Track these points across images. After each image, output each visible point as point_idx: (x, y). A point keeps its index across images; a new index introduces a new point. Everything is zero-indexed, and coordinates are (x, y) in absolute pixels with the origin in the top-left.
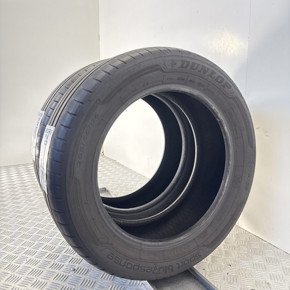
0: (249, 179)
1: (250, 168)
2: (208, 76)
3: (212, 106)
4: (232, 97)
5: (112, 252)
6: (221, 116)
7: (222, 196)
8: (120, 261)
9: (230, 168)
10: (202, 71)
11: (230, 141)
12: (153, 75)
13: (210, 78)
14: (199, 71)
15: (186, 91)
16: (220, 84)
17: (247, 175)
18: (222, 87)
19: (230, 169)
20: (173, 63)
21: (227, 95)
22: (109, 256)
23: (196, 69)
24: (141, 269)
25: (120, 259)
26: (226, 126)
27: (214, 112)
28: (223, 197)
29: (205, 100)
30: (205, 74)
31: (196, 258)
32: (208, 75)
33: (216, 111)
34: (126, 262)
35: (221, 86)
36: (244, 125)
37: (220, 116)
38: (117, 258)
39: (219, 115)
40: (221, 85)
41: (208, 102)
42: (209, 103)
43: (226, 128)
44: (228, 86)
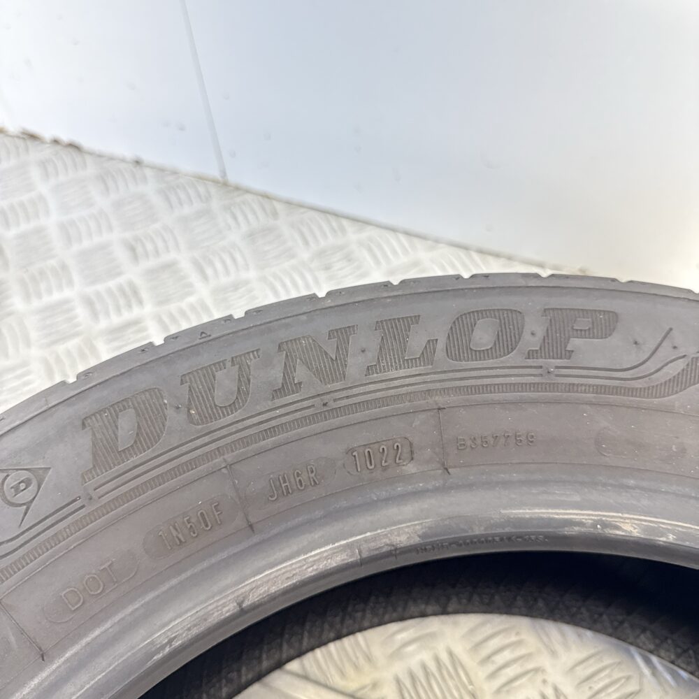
3: (605, 525)
4: (681, 364)
10: (301, 373)
13: (402, 373)
14: (279, 392)
15: (310, 572)
16: (513, 358)
18: (540, 362)
21: (637, 384)
23: (242, 391)
29: (520, 521)
32: (369, 370)
33: (671, 538)
40: (531, 354)
41: (550, 522)
42: (570, 523)
44: (583, 324)
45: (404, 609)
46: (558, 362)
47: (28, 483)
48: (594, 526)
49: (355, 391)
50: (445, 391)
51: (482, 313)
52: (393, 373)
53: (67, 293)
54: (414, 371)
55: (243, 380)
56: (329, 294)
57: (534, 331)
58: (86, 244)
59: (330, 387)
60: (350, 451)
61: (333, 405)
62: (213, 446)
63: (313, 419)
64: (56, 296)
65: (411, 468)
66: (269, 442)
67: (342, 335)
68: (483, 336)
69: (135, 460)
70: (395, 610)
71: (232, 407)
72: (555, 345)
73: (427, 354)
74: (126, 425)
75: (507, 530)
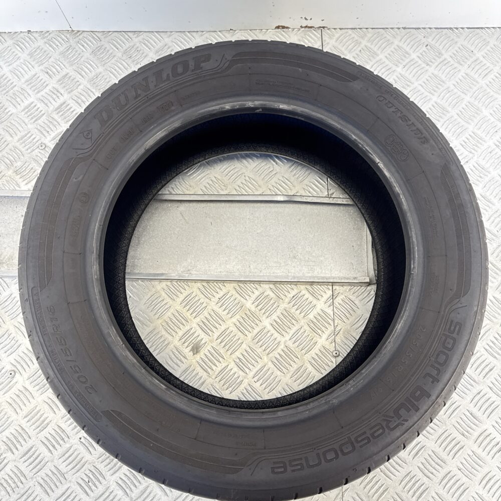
0: (410, 123)
1: (389, 108)
2: (157, 87)
3: (222, 108)
5: (275, 460)
6: (253, 101)
7: (401, 196)
8: (303, 462)
9: (362, 145)
11: (314, 114)
12: (76, 179)
13: (163, 85)
14: (136, 97)
17: (401, 121)
19: (365, 146)
20: (85, 134)
22: (276, 470)
24: (358, 442)
25: (301, 459)
26: (278, 104)
27: (238, 110)
28: (404, 194)
30: (150, 89)
31: (455, 335)
32: (155, 86)
33: (238, 107)
34: (318, 455)
35: (193, 73)
36: (300, 69)
37: (252, 103)
38: (295, 460)
39: (250, 104)
40: (192, 71)
41: (209, 111)
42: (214, 110)
43: (283, 106)
45: (193, 162)
46: (200, 71)
47: (89, 133)
48: (219, 109)
49: (154, 92)
50: (175, 86)
51: (178, 64)
52: (161, 86)
53: (31, 100)
54: (167, 83)
55: (126, 97)
56: (139, 69)
57: (192, 64)
58: (27, 77)
59: (148, 93)
60: (157, 108)
61: (149, 97)
62: (125, 115)
63: (146, 102)
64: (27, 103)
65: (173, 108)
66: (138, 110)
67: (146, 79)
68: (180, 69)
69: (110, 122)
70: (191, 163)
71: (126, 105)
72: (198, 67)
73: (168, 78)
74: (104, 115)
75: (200, 116)
